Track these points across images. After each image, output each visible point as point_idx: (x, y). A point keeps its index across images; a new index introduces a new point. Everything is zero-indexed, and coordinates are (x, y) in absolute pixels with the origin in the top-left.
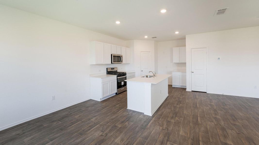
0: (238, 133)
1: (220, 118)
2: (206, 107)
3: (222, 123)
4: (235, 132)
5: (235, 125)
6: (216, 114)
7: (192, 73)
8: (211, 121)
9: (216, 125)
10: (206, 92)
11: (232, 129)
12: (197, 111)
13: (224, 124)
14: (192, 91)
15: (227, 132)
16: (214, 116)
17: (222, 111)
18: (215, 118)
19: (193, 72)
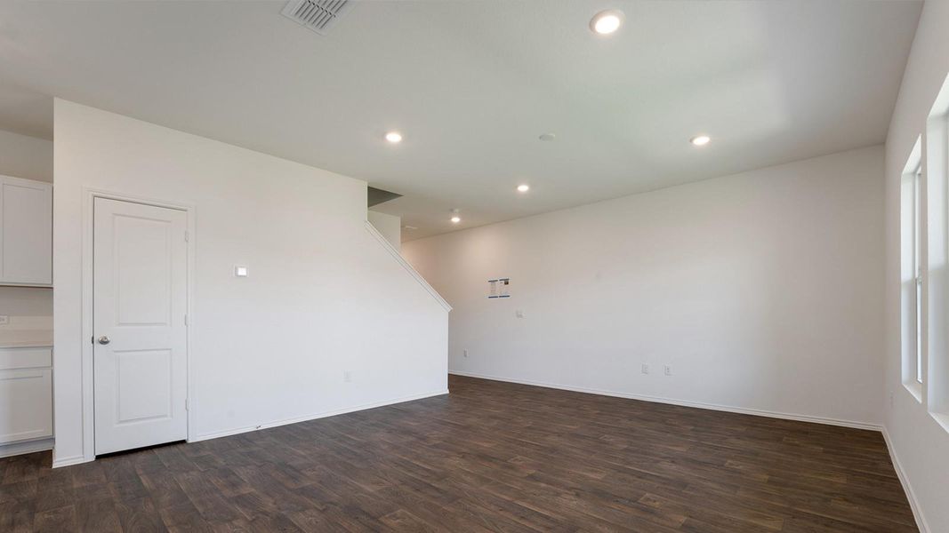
0: (324, 510)
1: (253, 490)
2: (185, 475)
3: (269, 504)
4: (315, 513)
5: (303, 491)
6: (234, 485)
7: (98, 347)
8: (229, 517)
9: (254, 520)
10: (183, 442)
11: (305, 508)
12: (151, 506)
13: (275, 504)
14: (98, 457)
15: (295, 526)
16: (228, 493)
17: (249, 465)
18: (240, 500)
19: (104, 342)
